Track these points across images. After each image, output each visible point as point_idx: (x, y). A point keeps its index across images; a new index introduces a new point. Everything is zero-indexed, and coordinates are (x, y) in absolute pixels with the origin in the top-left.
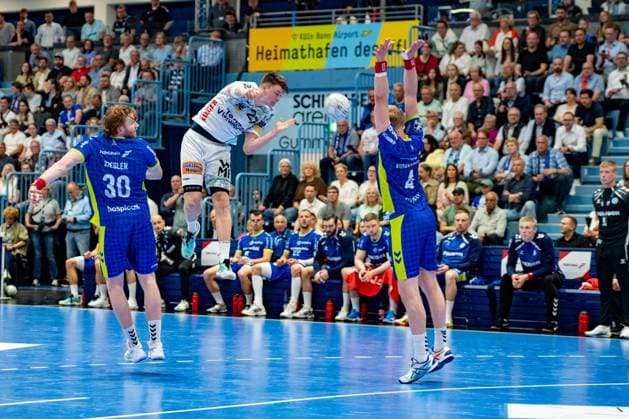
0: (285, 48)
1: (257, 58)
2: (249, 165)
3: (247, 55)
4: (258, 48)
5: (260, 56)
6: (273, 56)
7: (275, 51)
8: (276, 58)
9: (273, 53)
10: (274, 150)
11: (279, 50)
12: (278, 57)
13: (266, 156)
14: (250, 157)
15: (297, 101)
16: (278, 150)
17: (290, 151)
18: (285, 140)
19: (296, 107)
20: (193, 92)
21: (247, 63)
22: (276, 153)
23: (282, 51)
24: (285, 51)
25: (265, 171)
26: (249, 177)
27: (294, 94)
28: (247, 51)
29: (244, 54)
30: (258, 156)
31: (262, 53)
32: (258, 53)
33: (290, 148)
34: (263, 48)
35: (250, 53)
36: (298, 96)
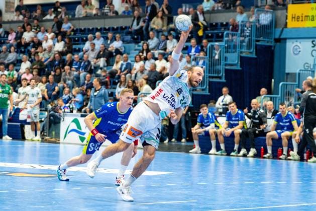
0: (307, 15)
1: (292, 20)
2: (287, 78)
3: (287, 19)
4: (292, 15)
5: (294, 16)
6: (301, 19)
7: (302, 17)
8: (302, 21)
9: (301, 18)
10: (300, 70)
11: (304, 16)
12: (304, 19)
13: (295, 74)
14: (288, 74)
15: (313, 44)
16: (303, 70)
17: (309, 71)
18: (307, 65)
19: (313, 47)
20: (257, 39)
21: (286, 23)
22: (301, 72)
23: (305, 16)
24: (307, 16)
25: (295, 81)
26: (287, 85)
27: (312, 40)
28: (287, 16)
29: (285, 18)
30: (292, 74)
31: (295, 18)
32: (293, 18)
33: (309, 69)
34: (295, 15)
35: (288, 18)
36: (314, 41)
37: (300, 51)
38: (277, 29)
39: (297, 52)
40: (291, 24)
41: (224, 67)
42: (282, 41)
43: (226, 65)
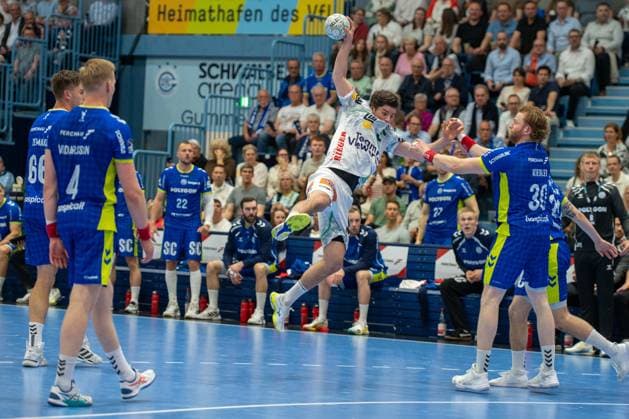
0: (191, 8)
1: (159, 19)
2: (146, 142)
3: (147, 14)
4: (159, 7)
5: (162, 10)
6: (177, 16)
7: (180, 11)
8: (180, 20)
9: (177, 14)
10: (176, 125)
11: (183, 10)
12: (183, 17)
13: (166, 133)
14: (148, 132)
15: (203, 70)
16: (181, 126)
17: (195, 127)
18: (188, 114)
19: (201, 77)
20: (83, 55)
21: (146, 23)
22: (178, 128)
23: (187, 11)
24: (190, 11)
25: (166, 150)
26: (146, 154)
27: (201, 62)
28: (147, 9)
29: (143, 14)
30: (157, 132)
31: (164, 13)
32: (160, 13)
33: (193, 124)
34: (165, 7)
35: (151, 11)
36: (204, 64)
37: (174, 85)
38: (125, 36)
39: (167, 88)
40: (156, 26)
41: (11, 112)
42: (136, 62)
43: (15, 108)
